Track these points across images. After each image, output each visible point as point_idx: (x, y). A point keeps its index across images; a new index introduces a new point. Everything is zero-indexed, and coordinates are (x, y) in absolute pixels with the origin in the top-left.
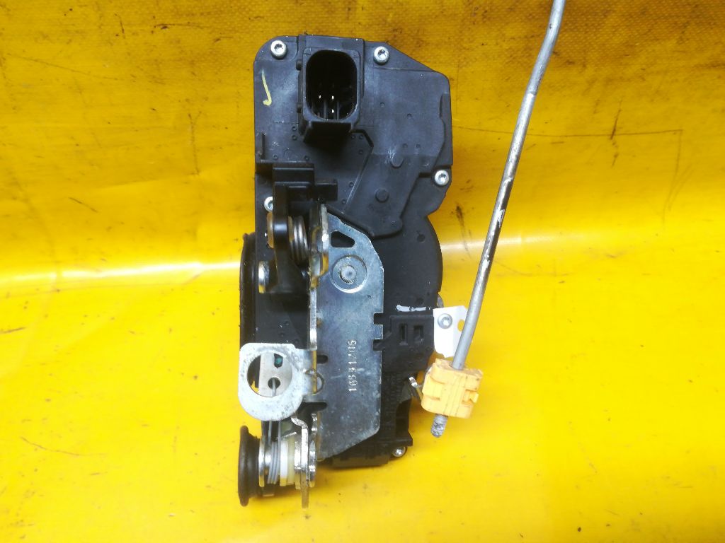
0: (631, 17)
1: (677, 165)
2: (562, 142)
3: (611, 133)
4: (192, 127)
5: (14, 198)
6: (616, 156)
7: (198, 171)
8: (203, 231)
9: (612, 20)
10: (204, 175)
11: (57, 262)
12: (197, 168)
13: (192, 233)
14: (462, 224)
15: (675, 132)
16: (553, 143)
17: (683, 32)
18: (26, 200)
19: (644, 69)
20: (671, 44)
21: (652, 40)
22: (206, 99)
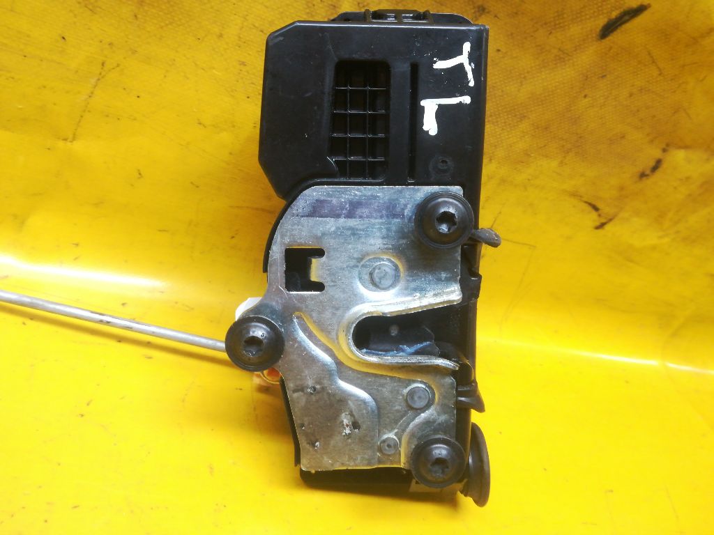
0: (538, 128)
4: (99, 80)
9: (524, 126)
12: (74, 134)
17: (565, 157)
19: (529, 180)
20: (554, 164)
21: (543, 156)
22: (134, 52)
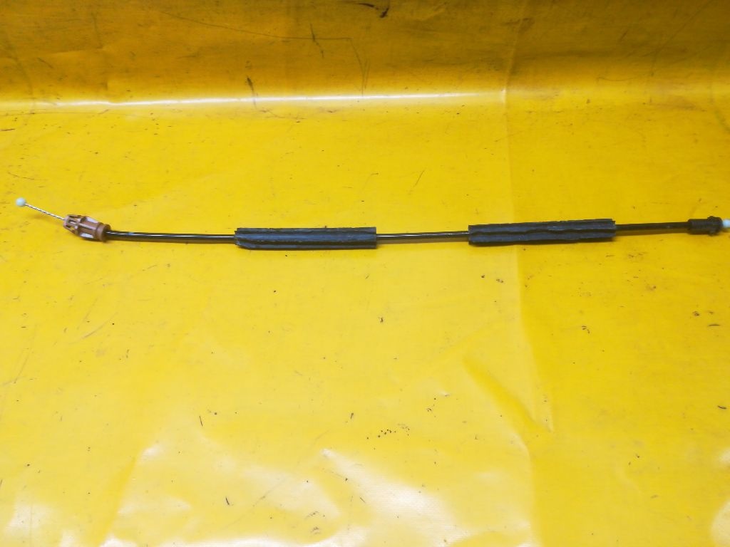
1: (359, 60)
2: (288, 41)
3: (312, 37)
5: (10, 57)
6: (322, 52)
7: (101, 47)
8: (110, 84)
10: (105, 49)
11: (33, 99)
13: (104, 85)
14: (253, 89)
15: (348, 39)
16: (284, 41)
18: (16, 59)
